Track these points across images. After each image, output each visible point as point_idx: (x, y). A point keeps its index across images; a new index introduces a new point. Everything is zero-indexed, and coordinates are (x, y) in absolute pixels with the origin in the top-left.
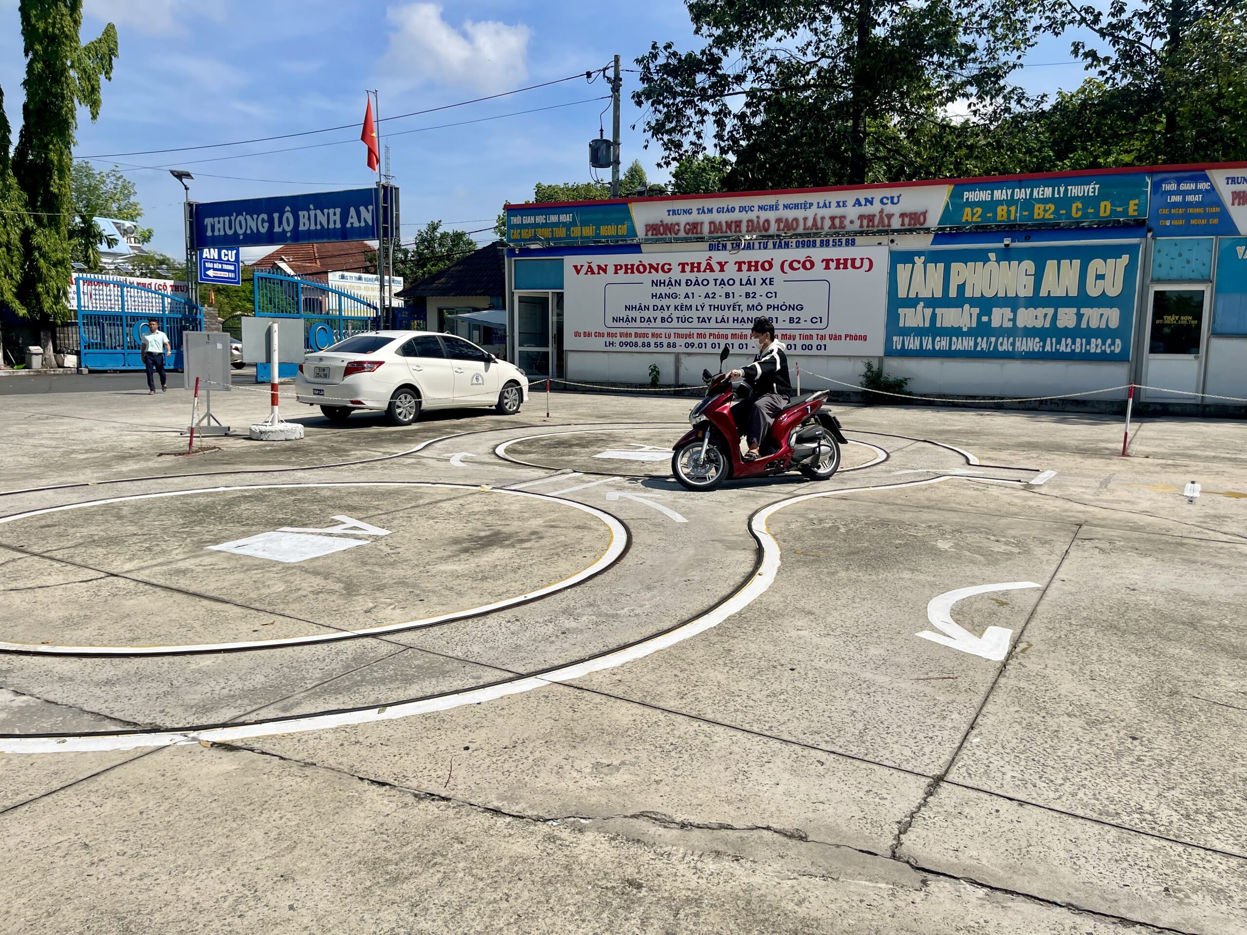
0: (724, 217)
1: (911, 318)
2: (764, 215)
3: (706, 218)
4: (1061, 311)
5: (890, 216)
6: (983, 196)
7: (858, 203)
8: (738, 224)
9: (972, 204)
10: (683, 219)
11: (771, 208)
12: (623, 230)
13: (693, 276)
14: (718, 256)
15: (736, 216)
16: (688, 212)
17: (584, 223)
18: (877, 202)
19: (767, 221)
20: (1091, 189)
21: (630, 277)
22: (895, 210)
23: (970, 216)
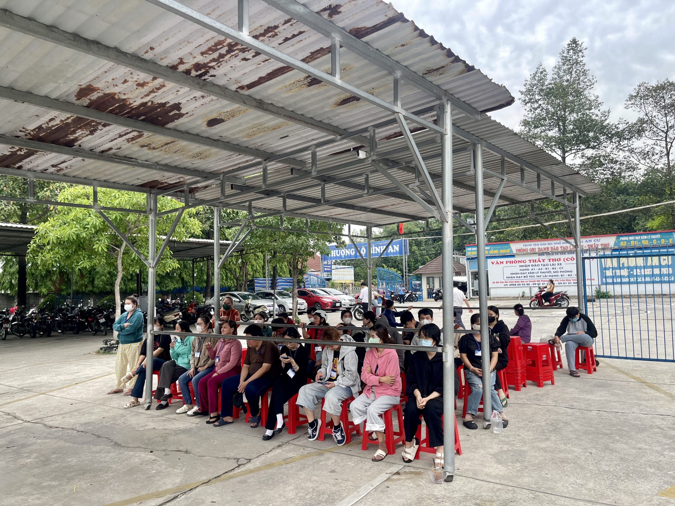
0: (543, 247)
1: (609, 273)
2: (556, 246)
3: (537, 247)
4: (654, 269)
5: (598, 245)
6: (626, 238)
7: (587, 241)
8: (548, 248)
9: (623, 241)
10: (529, 248)
11: (558, 243)
12: (508, 251)
13: (534, 264)
14: (542, 258)
15: (547, 246)
16: (531, 245)
17: (494, 249)
18: (593, 241)
19: (557, 247)
20: (658, 236)
21: (511, 265)
22: (599, 243)
23: (623, 244)
